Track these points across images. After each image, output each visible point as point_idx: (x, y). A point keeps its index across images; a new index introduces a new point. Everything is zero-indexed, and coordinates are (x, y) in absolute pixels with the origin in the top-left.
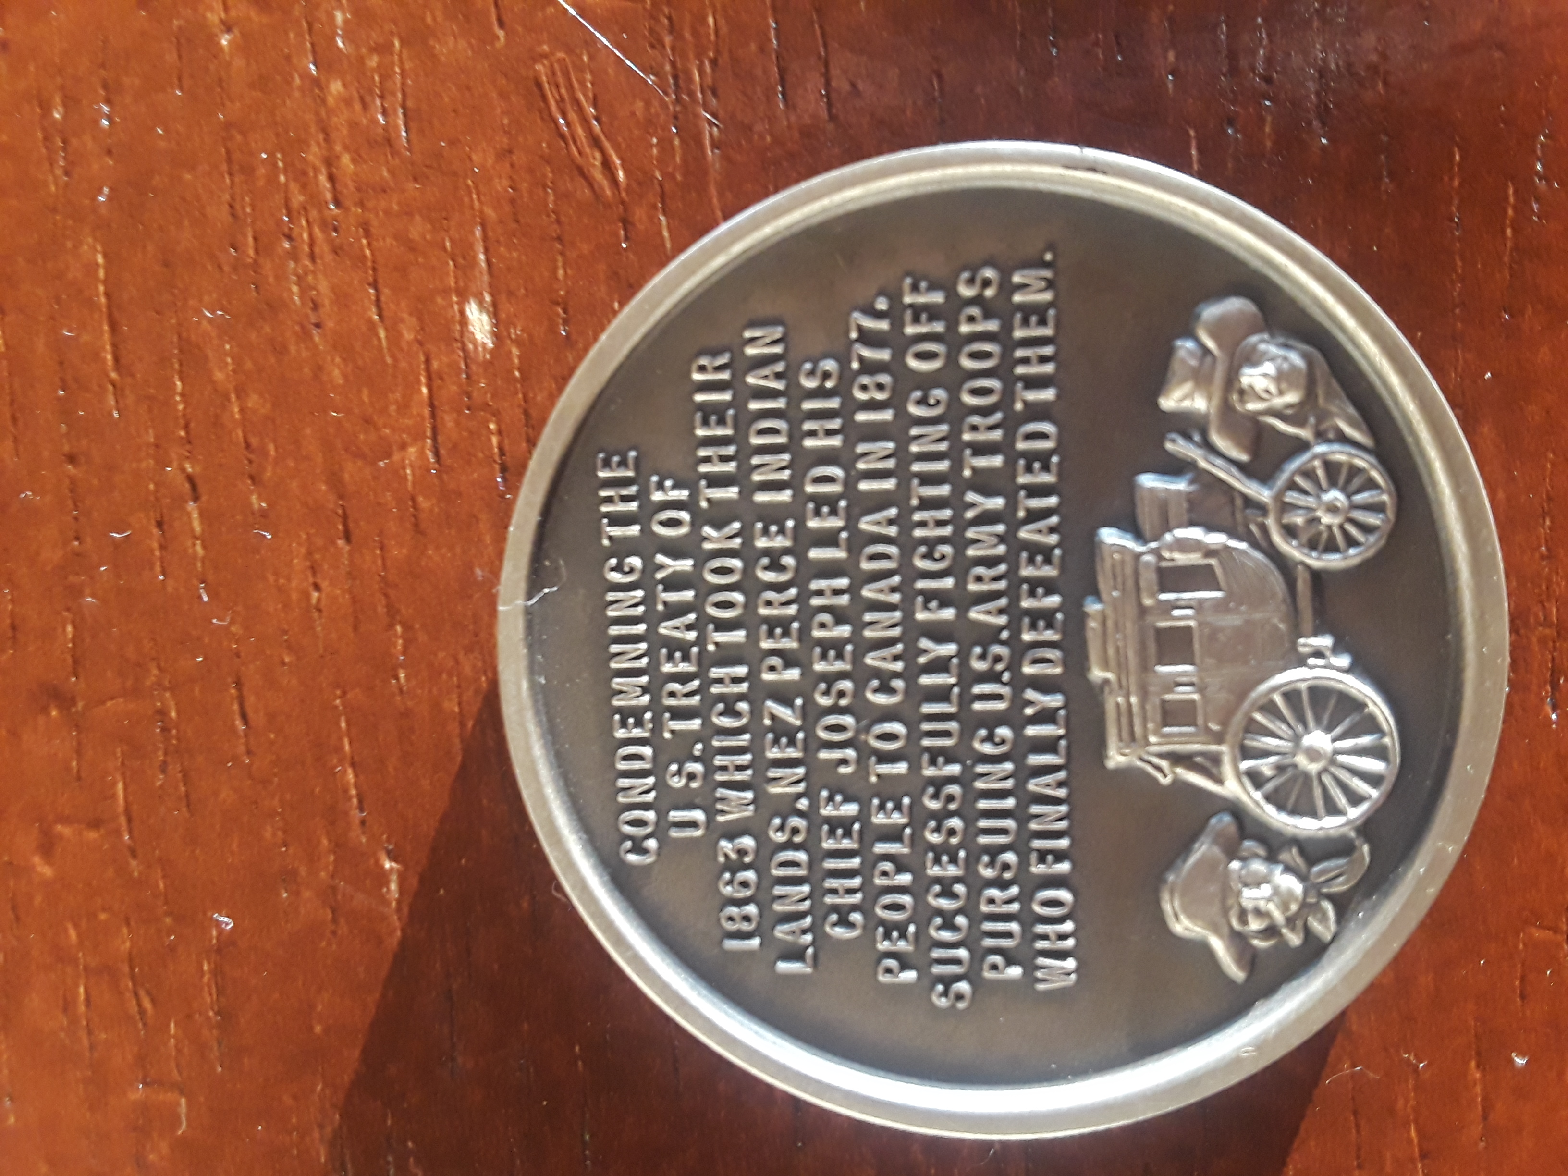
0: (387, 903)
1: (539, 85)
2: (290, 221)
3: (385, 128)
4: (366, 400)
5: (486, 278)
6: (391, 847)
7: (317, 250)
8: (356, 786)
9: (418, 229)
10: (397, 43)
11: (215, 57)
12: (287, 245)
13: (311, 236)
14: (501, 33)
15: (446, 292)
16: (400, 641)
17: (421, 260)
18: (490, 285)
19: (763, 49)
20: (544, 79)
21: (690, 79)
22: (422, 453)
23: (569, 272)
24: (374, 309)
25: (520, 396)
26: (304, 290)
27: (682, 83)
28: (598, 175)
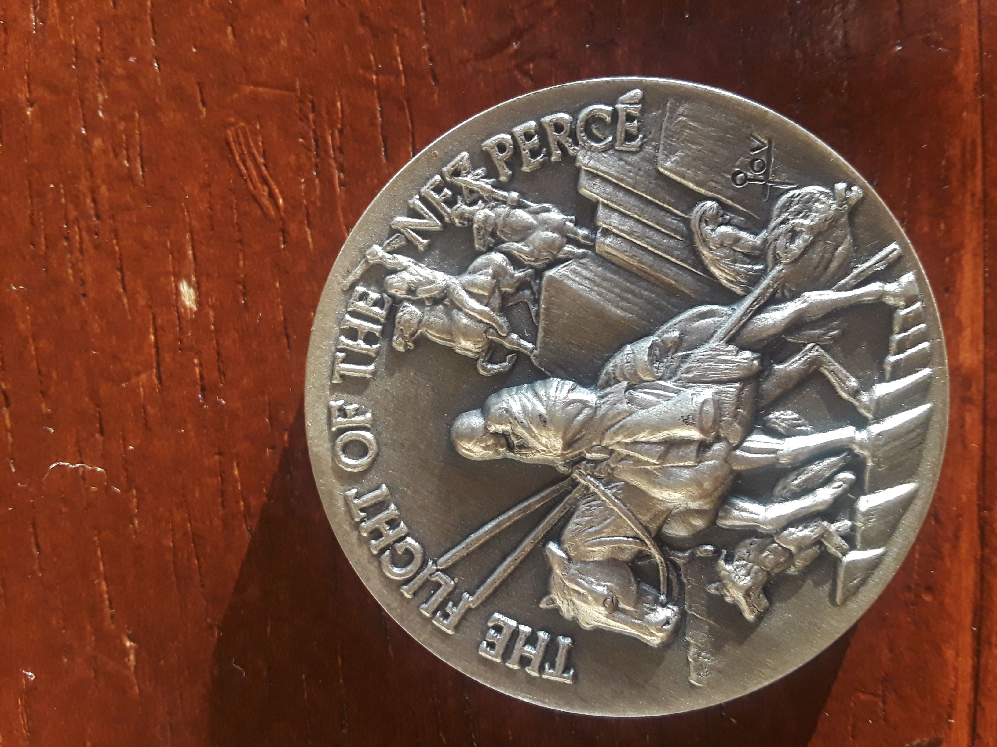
0: (128, 668)
1: (228, 143)
2: (68, 228)
3: (129, 169)
4: (114, 343)
5: (193, 266)
6: (130, 632)
7: (84, 247)
8: (107, 592)
9: (149, 234)
10: (137, 114)
11: (23, 122)
12: (66, 244)
13: (81, 238)
14: (204, 110)
15: (167, 274)
16: (135, 500)
17: (151, 254)
18: (195, 270)
19: (372, 124)
20: (231, 139)
21: (326, 142)
22: (150, 378)
23: (247, 262)
24: (120, 285)
25: (215, 341)
26: (76, 271)
27: (320, 144)
28: (266, 202)
